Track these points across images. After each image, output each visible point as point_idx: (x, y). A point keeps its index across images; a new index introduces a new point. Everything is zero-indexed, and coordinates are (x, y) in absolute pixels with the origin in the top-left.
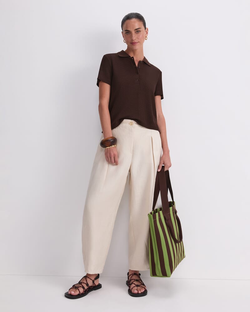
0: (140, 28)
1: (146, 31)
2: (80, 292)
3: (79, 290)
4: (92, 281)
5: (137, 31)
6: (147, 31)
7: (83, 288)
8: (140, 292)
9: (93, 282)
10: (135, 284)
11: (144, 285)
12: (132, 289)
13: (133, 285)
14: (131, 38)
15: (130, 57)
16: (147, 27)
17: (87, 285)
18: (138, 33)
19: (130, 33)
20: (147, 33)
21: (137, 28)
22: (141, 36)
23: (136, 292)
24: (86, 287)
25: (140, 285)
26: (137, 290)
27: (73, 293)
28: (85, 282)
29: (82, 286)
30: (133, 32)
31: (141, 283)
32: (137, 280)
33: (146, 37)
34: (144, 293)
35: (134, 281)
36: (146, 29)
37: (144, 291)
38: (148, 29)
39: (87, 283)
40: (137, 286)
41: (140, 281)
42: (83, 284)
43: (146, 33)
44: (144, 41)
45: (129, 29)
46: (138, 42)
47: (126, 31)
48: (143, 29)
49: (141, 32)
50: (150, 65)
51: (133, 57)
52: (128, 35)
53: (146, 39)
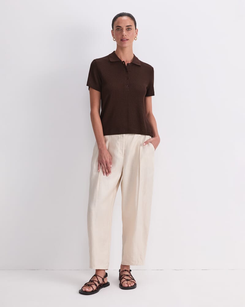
0: (131, 26)
2: (93, 289)
3: (92, 287)
4: (101, 279)
5: (129, 28)
7: (96, 285)
8: (130, 286)
9: (103, 280)
10: (125, 279)
11: (133, 279)
12: (123, 282)
13: (124, 280)
14: (122, 34)
15: (121, 61)
17: (98, 282)
20: (137, 34)
21: (128, 25)
22: (131, 34)
23: (126, 285)
24: (98, 285)
25: (130, 280)
26: (127, 284)
27: (87, 290)
28: (96, 280)
29: (95, 283)
30: (125, 28)
31: (131, 278)
32: (127, 275)
33: (136, 37)
34: (134, 287)
35: (125, 276)
36: (136, 30)
37: (133, 285)
39: (98, 281)
40: (127, 280)
41: (130, 276)
42: (95, 282)
43: (135, 33)
44: (133, 40)
45: (120, 25)
46: (128, 40)
47: (116, 27)
48: (133, 27)
49: (132, 30)
50: (140, 65)
51: (124, 62)
52: (119, 32)
53: (135, 39)
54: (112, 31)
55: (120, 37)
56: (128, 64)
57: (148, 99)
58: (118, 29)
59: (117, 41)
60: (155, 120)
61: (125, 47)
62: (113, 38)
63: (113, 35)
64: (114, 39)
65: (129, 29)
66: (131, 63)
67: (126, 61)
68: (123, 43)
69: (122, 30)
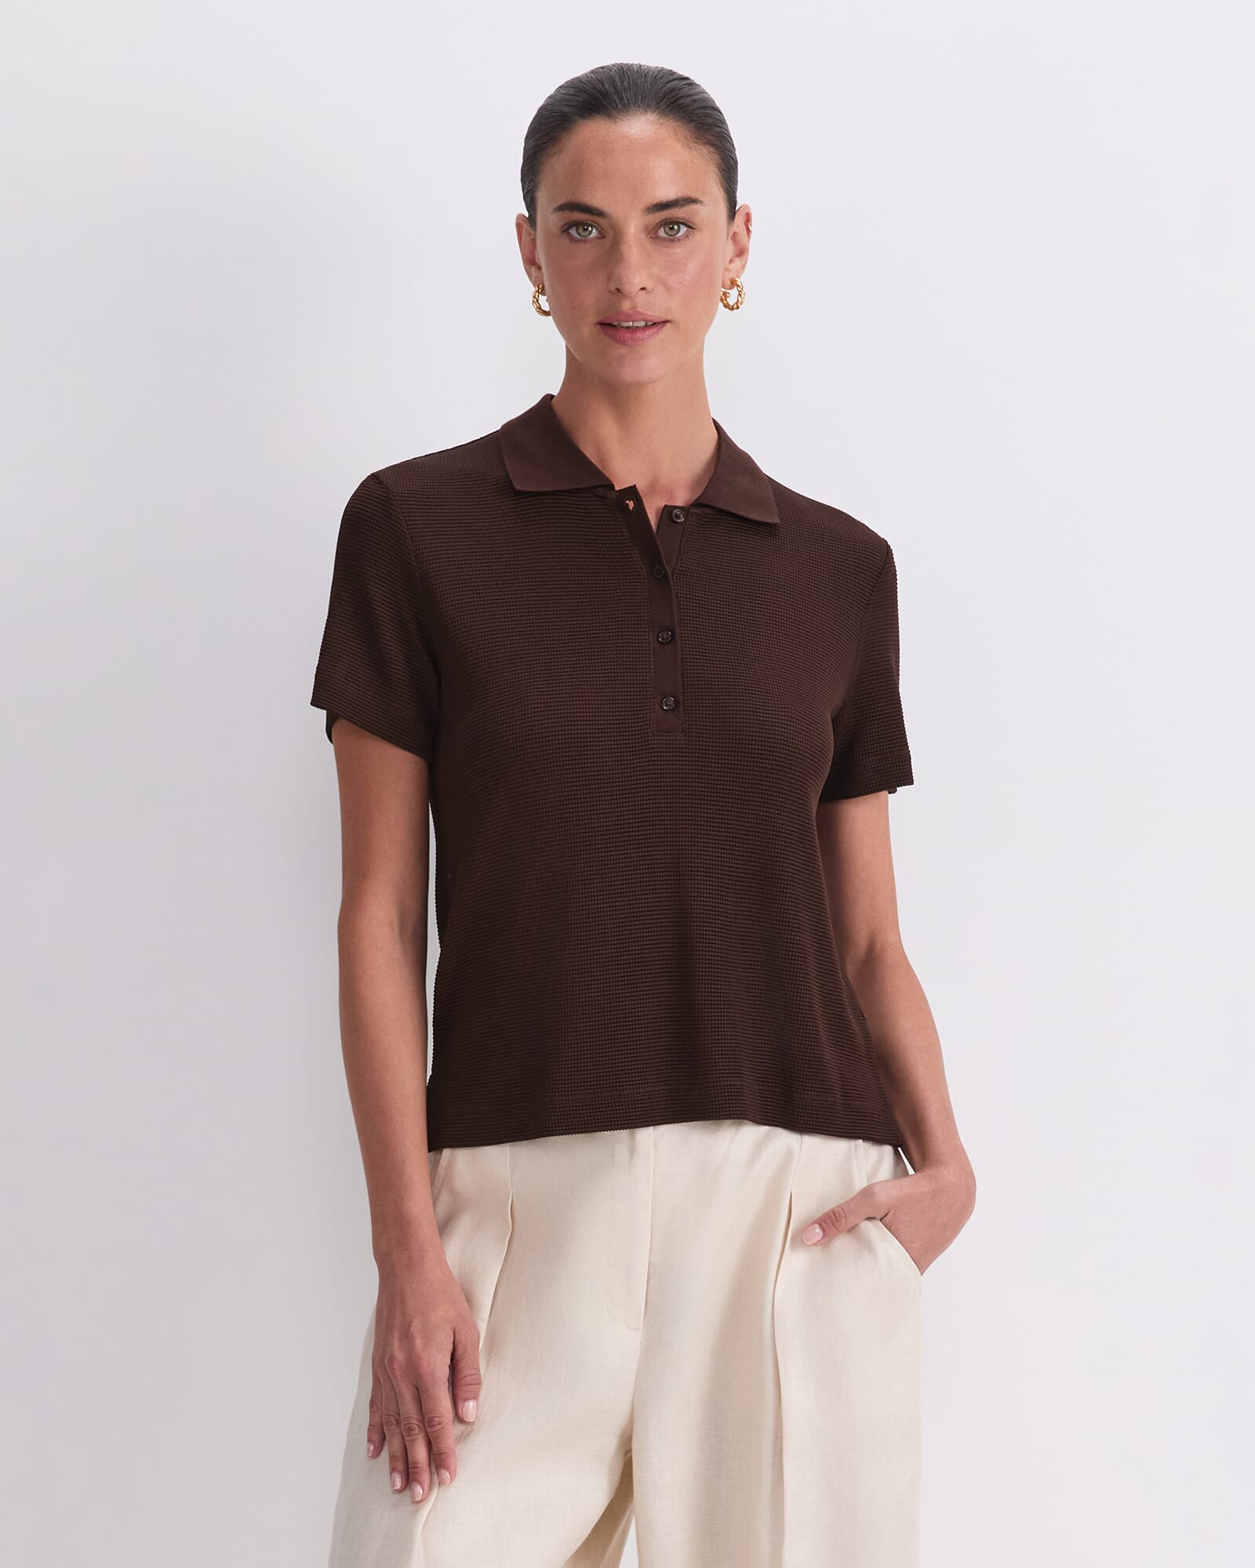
0: (694, 201)
1: (734, 237)
5: (670, 221)
6: (742, 230)
14: (609, 278)
15: (612, 486)
16: (744, 196)
18: (672, 240)
19: (602, 235)
20: (741, 252)
21: (667, 191)
22: (692, 268)
30: (633, 227)
33: (734, 284)
36: (739, 219)
38: (748, 219)
43: (730, 249)
44: (710, 314)
45: (597, 198)
46: (666, 322)
47: (562, 208)
48: (712, 208)
49: (697, 237)
50: (777, 521)
51: (631, 491)
52: (586, 253)
53: (731, 301)
54: (527, 226)
55: (591, 296)
56: (667, 512)
57: (858, 813)
58: (576, 224)
59: (566, 326)
60: (923, 1008)
61: (640, 385)
62: (532, 289)
63: (530, 262)
64: (543, 299)
65: (671, 224)
66: (697, 504)
67: (653, 487)
68: (622, 350)
69: (612, 239)
